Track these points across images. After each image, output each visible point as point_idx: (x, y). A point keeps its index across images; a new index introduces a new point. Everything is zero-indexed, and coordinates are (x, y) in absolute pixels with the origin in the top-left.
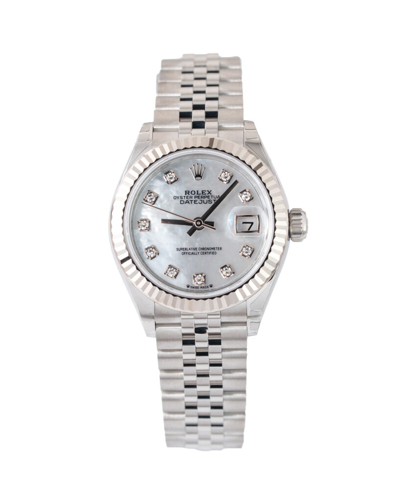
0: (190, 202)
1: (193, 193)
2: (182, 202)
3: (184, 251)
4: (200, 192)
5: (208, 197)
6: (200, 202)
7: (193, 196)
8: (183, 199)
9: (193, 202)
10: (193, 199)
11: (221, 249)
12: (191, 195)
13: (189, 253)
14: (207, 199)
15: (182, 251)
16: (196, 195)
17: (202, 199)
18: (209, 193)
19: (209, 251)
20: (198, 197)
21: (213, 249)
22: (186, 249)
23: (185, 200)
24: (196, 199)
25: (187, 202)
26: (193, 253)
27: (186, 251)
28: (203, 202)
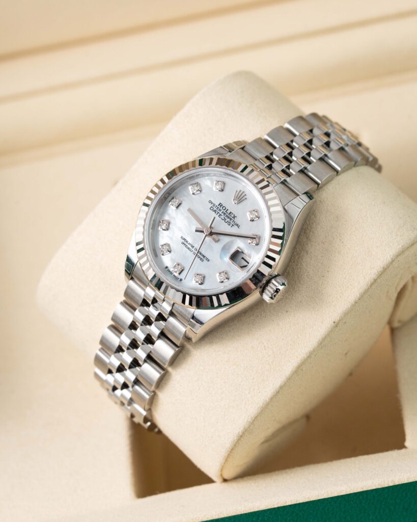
0: (217, 213)
1: (224, 208)
2: (212, 209)
3: (185, 242)
4: (229, 212)
5: (231, 219)
6: (223, 218)
7: (223, 210)
8: (214, 207)
9: (219, 214)
10: (221, 213)
11: (208, 261)
12: (221, 208)
13: (186, 246)
14: (229, 220)
15: (183, 241)
16: (224, 211)
17: (226, 218)
18: (234, 217)
19: (200, 256)
20: (225, 214)
21: (204, 256)
22: (187, 242)
23: (215, 209)
24: (223, 214)
25: (215, 211)
26: (188, 248)
27: (186, 243)
28: (225, 220)
